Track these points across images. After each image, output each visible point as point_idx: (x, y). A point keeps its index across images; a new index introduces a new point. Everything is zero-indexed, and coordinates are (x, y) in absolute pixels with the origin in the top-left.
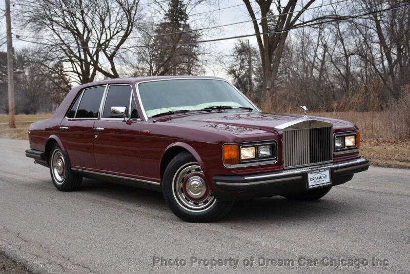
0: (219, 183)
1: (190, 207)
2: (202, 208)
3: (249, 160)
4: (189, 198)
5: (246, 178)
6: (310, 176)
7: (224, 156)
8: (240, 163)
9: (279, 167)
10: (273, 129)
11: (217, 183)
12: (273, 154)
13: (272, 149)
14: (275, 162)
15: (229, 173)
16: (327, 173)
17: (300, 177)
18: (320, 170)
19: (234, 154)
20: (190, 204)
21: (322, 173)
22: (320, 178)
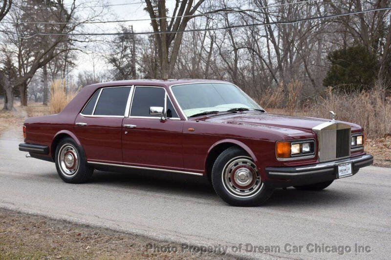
0: (272, 173)
1: (237, 194)
2: (247, 195)
3: (296, 155)
4: (236, 186)
5: (297, 169)
6: (340, 168)
7: (277, 151)
8: (291, 157)
9: (315, 161)
10: (311, 129)
11: (270, 173)
12: (312, 150)
13: (312, 146)
14: (313, 156)
15: (282, 165)
16: (350, 166)
17: (332, 169)
18: (345, 163)
19: (285, 149)
20: (237, 191)
21: (347, 166)
22: (345, 170)
